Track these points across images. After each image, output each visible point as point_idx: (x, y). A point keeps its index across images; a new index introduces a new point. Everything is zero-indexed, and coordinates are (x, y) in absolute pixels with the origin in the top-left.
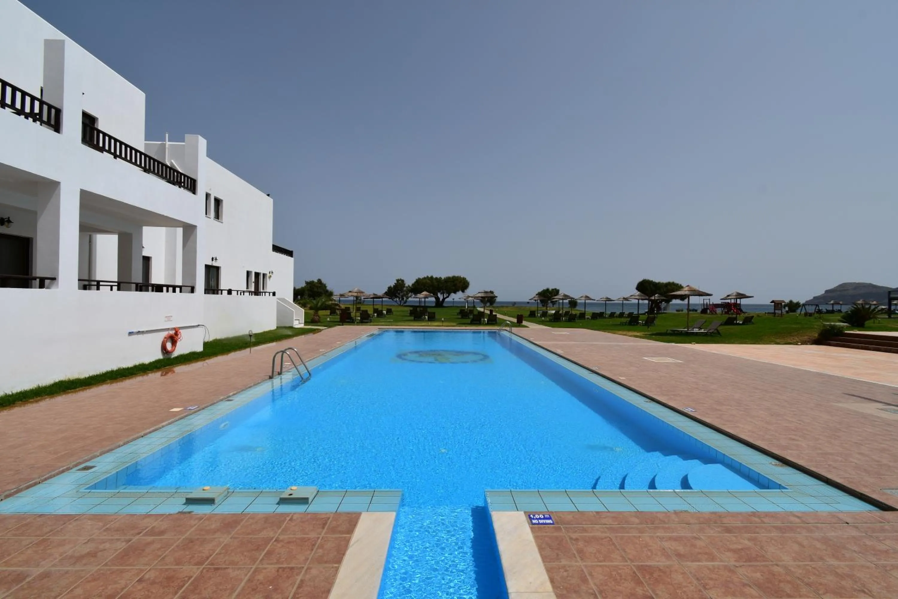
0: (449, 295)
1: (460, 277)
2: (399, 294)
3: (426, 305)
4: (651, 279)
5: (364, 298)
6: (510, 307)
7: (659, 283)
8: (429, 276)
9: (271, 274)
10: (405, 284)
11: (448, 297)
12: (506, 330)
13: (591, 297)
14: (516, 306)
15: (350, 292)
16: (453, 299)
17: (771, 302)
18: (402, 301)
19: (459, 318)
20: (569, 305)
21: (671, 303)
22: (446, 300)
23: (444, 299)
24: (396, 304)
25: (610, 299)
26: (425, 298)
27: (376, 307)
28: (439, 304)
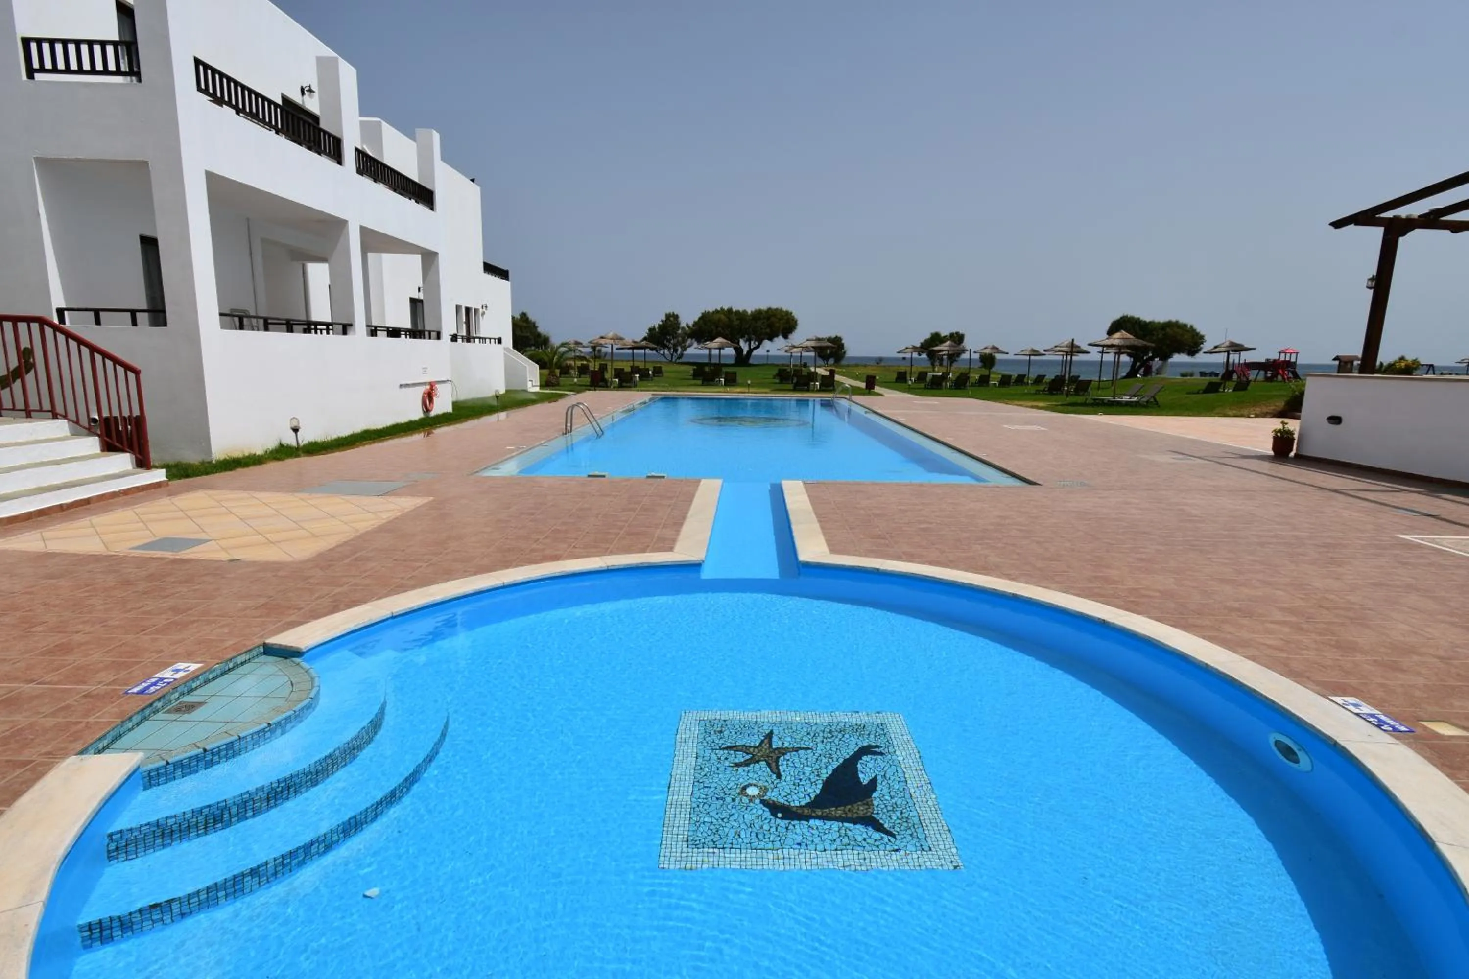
0: (760, 343)
1: (781, 310)
2: (669, 341)
3: (722, 362)
4: (1136, 315)
5: (617, 349)
6: (872, 366)
7: (1151, 323)
8: (726, 308)
9: (484, 310)
10: (679, 324)
11: (758, 347)
12: (845, 398)
13: (1000, 348)
14: (883, 364)
15: (602, 338)
16: (768, 351)
17: (1335, 359)
18: (675, 354)
19: (776, 383)
20: (980, 364)
21: (1170, 360)
22: (755, 353)
23: (751, 351)
24: (665, 360)
25: (1037, 351)
26: (720, 349)
27: (636, 364)
28: (742, 360)
